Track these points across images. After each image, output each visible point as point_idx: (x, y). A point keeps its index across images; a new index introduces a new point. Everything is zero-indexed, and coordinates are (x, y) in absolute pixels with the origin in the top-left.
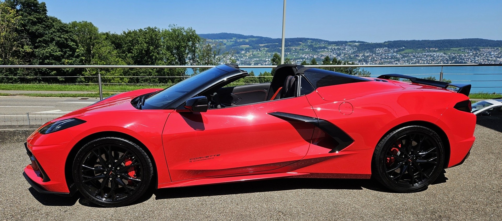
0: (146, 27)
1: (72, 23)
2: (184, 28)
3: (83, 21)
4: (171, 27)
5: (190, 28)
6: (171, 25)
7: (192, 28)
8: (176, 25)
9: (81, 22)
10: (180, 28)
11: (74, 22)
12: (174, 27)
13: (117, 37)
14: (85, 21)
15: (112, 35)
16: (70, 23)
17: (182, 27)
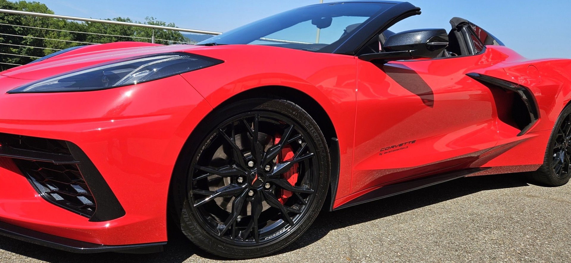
0: (116, 18)
1: (19, 3)
2: (165, 24)
3: (34, 2)
4: (149, 20)
5: (173, 24)
6: (148, 18)
7: (174, 24)
8: (154, 19)
9: (31, 3)
10: (160, 22)
11: (23, 2)
12: (152, 21)
13: (77, 26)
14: (37, 2)
15: (71, 23)
16: (17, 3)
17: (163, 23)
